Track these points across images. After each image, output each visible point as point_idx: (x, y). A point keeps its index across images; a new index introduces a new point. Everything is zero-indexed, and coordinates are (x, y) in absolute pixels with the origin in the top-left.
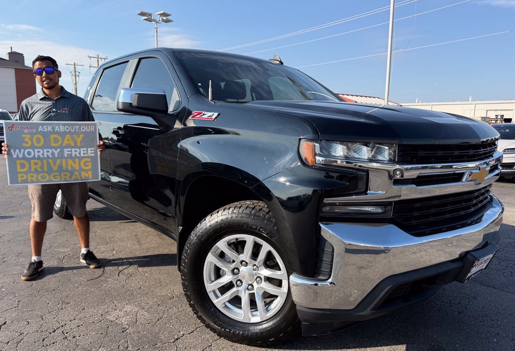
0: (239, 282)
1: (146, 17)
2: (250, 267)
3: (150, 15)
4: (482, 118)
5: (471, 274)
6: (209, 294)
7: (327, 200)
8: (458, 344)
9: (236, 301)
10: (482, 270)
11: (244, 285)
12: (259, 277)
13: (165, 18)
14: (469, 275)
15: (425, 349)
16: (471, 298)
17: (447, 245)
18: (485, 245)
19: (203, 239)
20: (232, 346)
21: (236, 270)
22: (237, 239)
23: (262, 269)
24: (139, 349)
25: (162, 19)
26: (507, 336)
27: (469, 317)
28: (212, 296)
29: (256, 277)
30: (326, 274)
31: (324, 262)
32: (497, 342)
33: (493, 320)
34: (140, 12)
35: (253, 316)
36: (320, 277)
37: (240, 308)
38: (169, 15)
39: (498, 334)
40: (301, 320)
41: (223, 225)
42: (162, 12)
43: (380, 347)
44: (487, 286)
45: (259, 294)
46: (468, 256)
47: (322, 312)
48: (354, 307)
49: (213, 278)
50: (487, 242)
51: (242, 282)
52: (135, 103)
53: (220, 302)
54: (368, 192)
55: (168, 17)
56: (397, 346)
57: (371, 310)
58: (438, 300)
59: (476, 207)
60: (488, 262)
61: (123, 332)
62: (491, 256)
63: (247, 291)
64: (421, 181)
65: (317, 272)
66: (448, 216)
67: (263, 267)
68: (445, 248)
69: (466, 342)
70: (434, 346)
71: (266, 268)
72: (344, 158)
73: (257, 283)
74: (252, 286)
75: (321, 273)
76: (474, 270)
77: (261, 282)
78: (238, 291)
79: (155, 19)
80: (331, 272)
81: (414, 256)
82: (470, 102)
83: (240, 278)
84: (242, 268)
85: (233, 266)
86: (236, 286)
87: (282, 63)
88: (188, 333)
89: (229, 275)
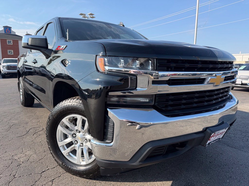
0: (76, 142)
1: (83, 16)
2: (81, 133)
3: (85, 15)
4: (246, 62)
5: (211, 141)
6: (60, 148)
7: (110, 94)
8: (204, 182)
9: (74, 152)
10: (219, 139)
11: (79, 144)
12: (86, 139)
13: (91, 16)
14: (209, 142)
15: (183, 185)
16: (219, 154)
17: (204, 122)
18: (221, 124)
19: (54, 117)
20: (71, 177)
21: (74, 135)
22: (74, 117)
23: (87, 135)
24: (20, 176)
25: (90, 17)
26: (236, 179)
27: (215, 165)
28: (61, 149)
29: (84, 139)
30: (110, 139)
31: (109, 132)
32: (229, 182)
33: (230, 168)
34: (80, 14)
35: (83, 161)
36: (107, 141)
37: (76, 156)
38: (93, 15)
39: (231, 177)
40: (100, 166)
41: (64, 109)
42: (90, 13)
43: (156, 182)
44: (231, 147)
45: (85, 149)
46: (208, 130)
47: (110, 162)
48: (129, 160)
49: (63, 139)
50: (223, 122)
51: (77, 142)
52: (30, 43)
53: (65, 152)
54: (137, 88)
55: (93, 16)
56: (166, 182)
57: (140, 162)
58: (200, 154)
59: (217, 101)
60: (224, 134)
61: (18, 166)
62: (225, 130)
63: (80, 147)
64: (172, 82)
65: (105, 138)
66: (195, 105)
67: (87, 134)
68: (203, 124)
69: (210, 182)
70: (189, 183)
71: (89, 134)
72: (123, 67)
73: (85, 143)
74: (83, 144)
75: (108, 138)
76: (212, 139)
77: (87, 142)
78: (74, 147)
79: (87, 16)
80: (113, 138)
81: (182, 128)
82: (240, 54)
83: (76, 140)
84: (77, 134)
85: (72, 133)
86: (74, 144)
87: (124, 26)
88: (51, 168)
89: (70, 138)
